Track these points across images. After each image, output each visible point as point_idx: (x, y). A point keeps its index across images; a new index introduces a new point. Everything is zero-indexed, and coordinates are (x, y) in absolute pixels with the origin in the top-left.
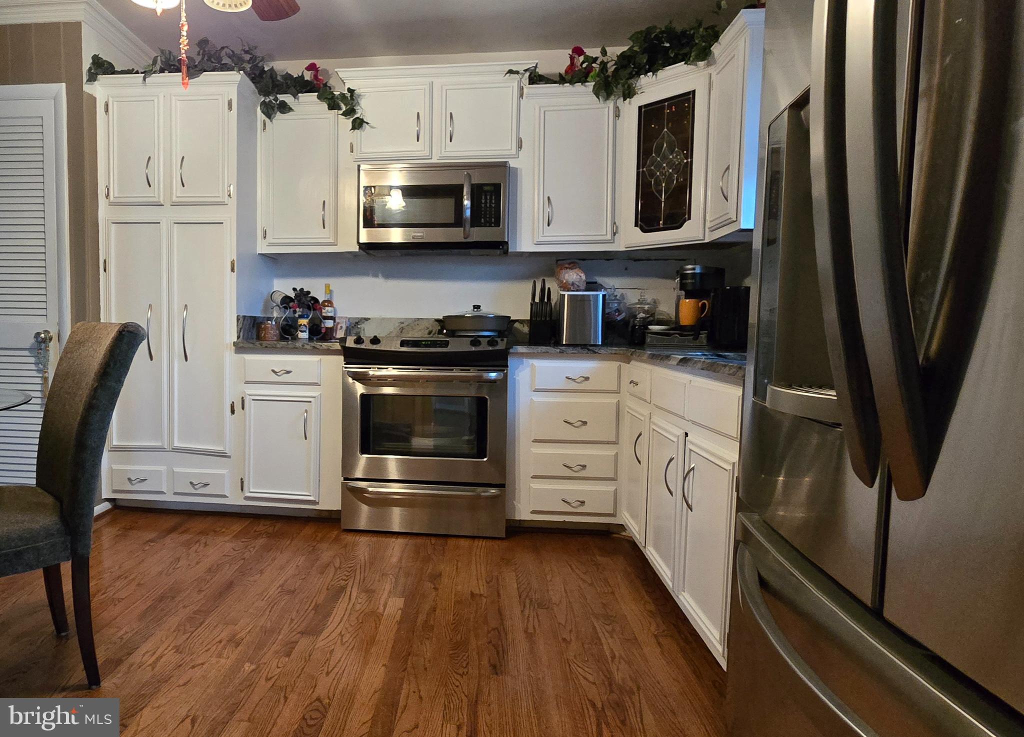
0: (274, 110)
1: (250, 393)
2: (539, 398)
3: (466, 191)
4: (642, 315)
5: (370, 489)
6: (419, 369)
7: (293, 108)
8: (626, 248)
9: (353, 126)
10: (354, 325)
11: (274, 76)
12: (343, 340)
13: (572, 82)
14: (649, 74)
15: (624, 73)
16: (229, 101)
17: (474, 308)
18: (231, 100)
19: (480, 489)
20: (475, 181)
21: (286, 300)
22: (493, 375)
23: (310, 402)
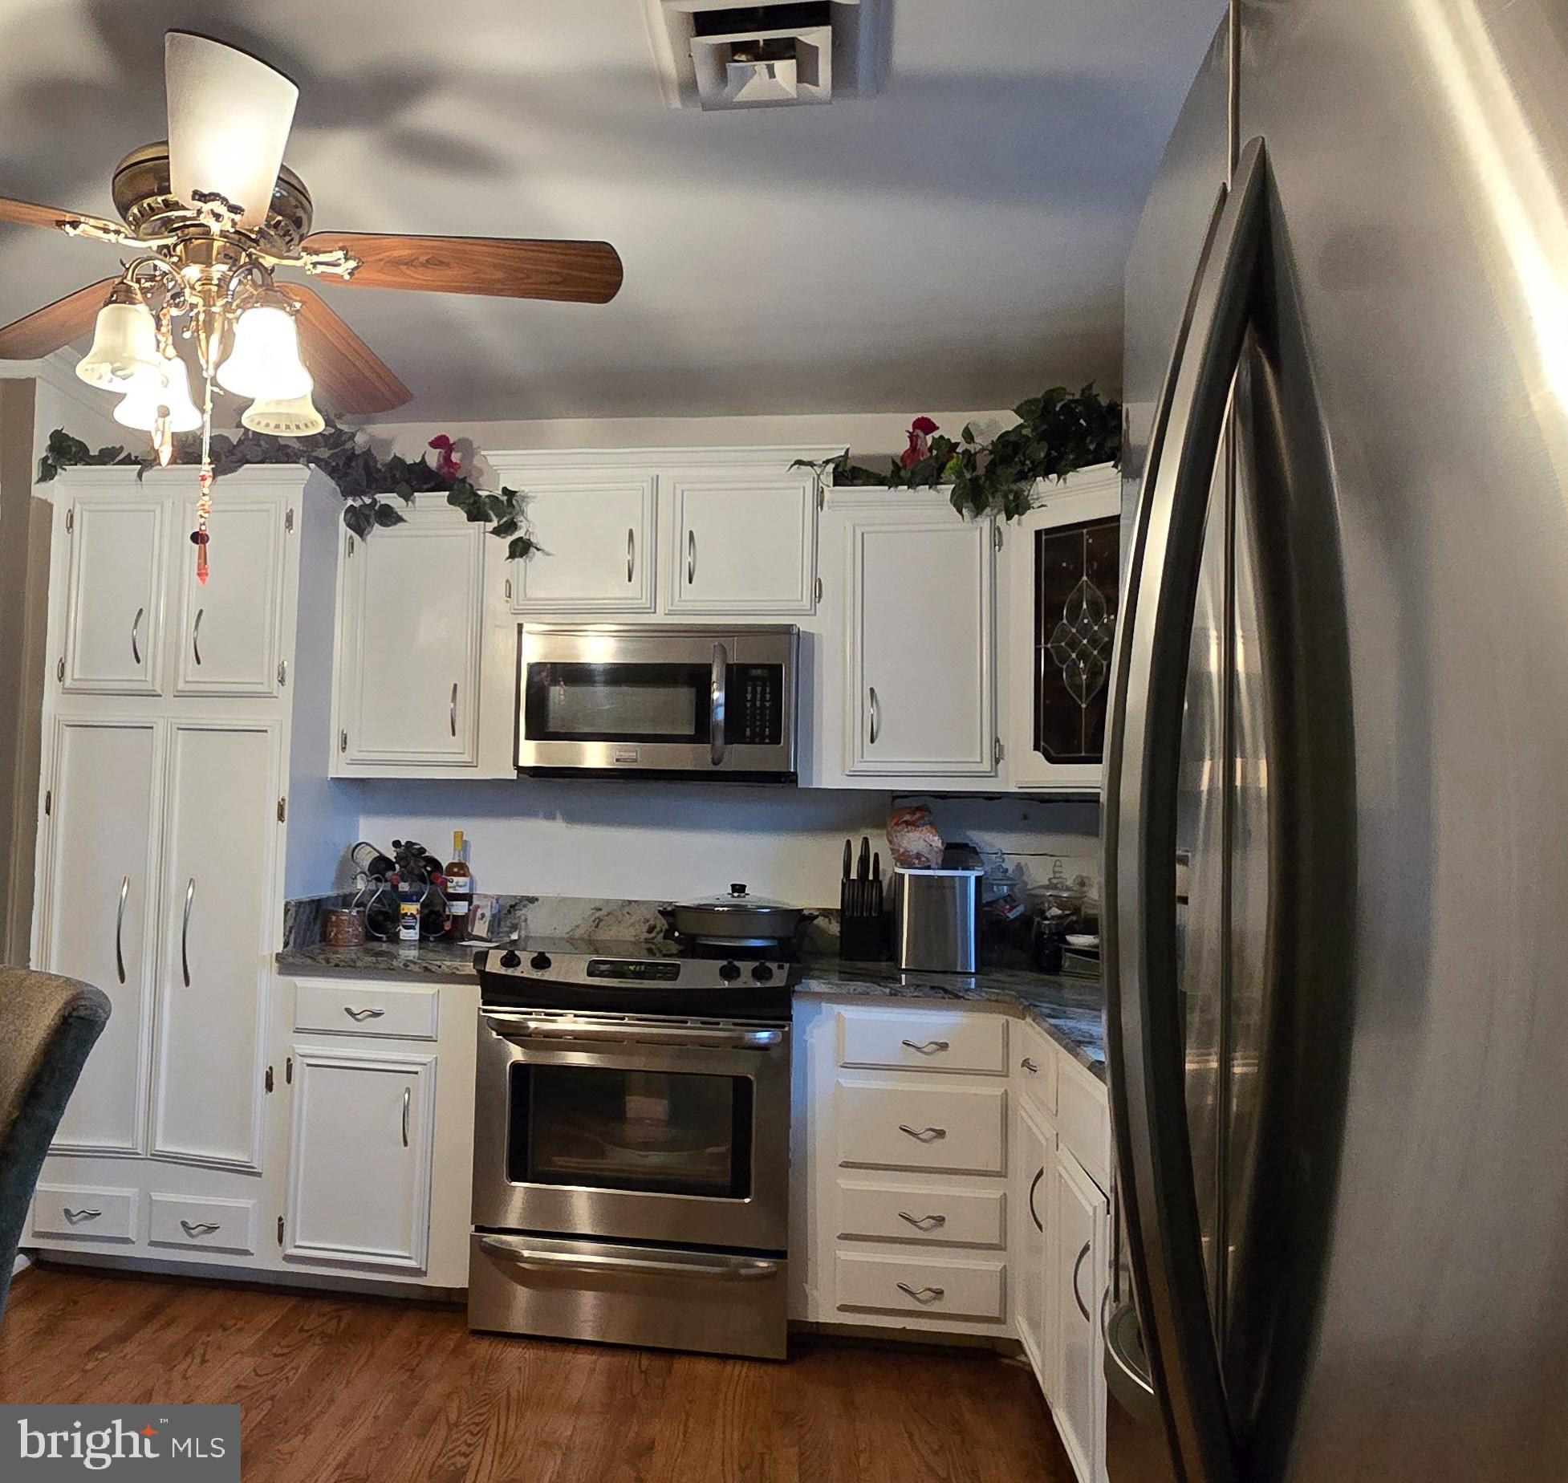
0: (368, 522)
1: (301, 1052)
2: (852, 1081)
3: (716, 674)
4: (1056, 911)
5: (526, 1253)
6: (623, 1019)
7: (405, 517)
8: (1020, 787)
9: (510, 552)
10: (509, 910)
11: (371, 464)
12: (481, 958)
13: (912, 484)
14: (1051, 476)
15: (1006, 472)
16: (287, 514)
17: (733, 891)
18: (291, 511)
19: (735, 1259)
20: (734, 659)
21: (380, 865)
22: (764, 1036)
23: (416, 1073)
